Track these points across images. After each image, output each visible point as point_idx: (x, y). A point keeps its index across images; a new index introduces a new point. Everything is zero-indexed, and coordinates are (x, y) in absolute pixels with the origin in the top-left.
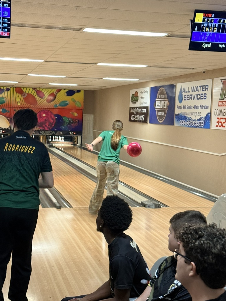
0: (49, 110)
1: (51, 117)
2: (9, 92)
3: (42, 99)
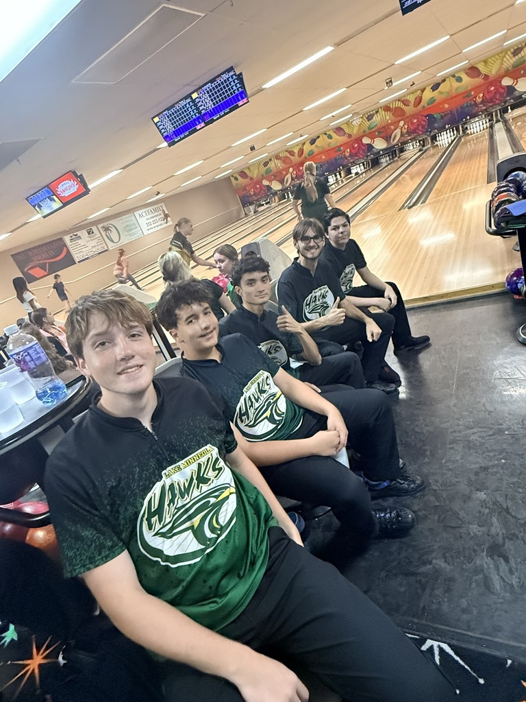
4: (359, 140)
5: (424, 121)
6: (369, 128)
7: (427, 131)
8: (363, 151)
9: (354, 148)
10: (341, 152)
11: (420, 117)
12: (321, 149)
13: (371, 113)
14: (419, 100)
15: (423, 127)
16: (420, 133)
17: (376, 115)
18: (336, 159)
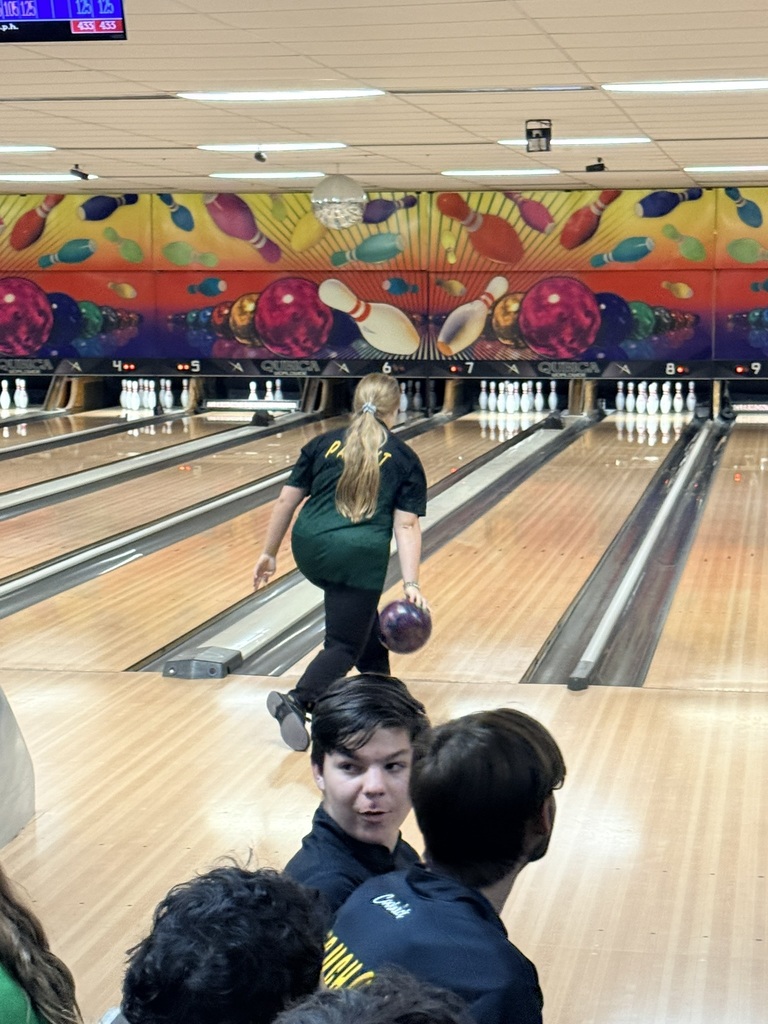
4: (306, 282)
5: (588, 314)
6: (361, 254)
7: (590, 357)
8: (314, 333)
9: (275, 305)
10: (212, 301)
11: (575, 290)
12: (127, 255)
13: (387, 196)
14: (585, 228)
15: (580, 333)
16: (564, 353)
17: (401, 213)
18: (180, 321)
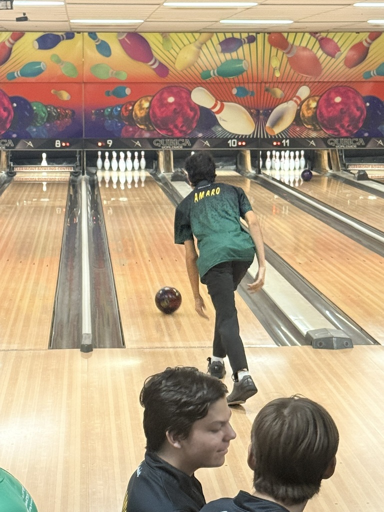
0: (351, 85)
1: (356, 103)
2: (253, 45)
3: (333, 60)
